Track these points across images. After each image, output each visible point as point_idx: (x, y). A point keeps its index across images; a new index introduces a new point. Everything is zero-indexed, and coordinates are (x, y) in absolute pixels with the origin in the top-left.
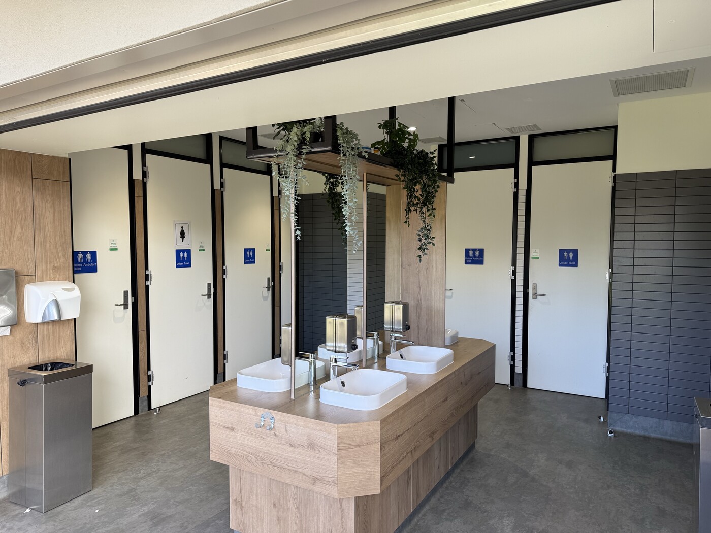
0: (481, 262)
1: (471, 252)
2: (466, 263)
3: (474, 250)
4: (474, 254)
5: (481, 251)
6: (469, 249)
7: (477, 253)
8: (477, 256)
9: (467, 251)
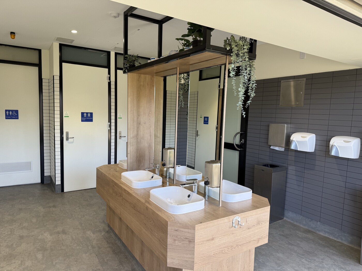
0: (91, 120)
1: (85, 114)
2: (82, 121)
3: (87, 113)
4: (87, 115)
5: (91, 114)
6: (84, 113)
7: (89, 115)
8: (89, 117)
9: (83, 114)
